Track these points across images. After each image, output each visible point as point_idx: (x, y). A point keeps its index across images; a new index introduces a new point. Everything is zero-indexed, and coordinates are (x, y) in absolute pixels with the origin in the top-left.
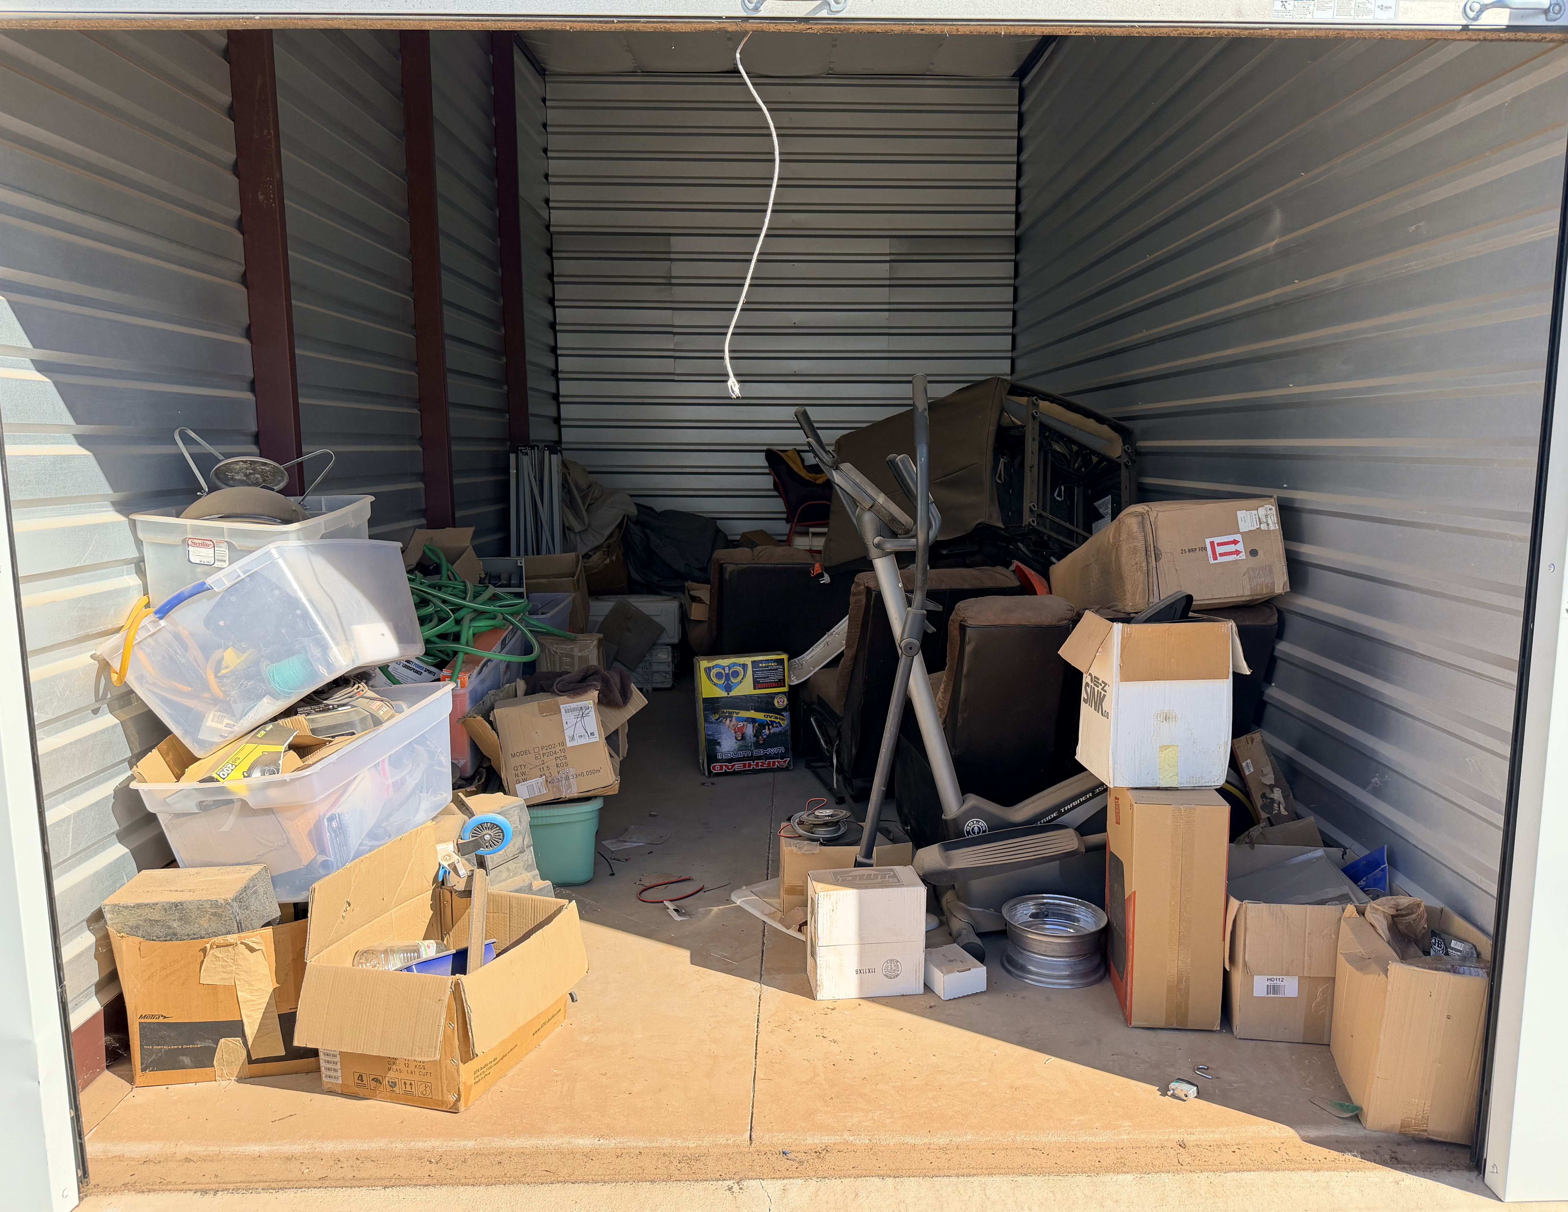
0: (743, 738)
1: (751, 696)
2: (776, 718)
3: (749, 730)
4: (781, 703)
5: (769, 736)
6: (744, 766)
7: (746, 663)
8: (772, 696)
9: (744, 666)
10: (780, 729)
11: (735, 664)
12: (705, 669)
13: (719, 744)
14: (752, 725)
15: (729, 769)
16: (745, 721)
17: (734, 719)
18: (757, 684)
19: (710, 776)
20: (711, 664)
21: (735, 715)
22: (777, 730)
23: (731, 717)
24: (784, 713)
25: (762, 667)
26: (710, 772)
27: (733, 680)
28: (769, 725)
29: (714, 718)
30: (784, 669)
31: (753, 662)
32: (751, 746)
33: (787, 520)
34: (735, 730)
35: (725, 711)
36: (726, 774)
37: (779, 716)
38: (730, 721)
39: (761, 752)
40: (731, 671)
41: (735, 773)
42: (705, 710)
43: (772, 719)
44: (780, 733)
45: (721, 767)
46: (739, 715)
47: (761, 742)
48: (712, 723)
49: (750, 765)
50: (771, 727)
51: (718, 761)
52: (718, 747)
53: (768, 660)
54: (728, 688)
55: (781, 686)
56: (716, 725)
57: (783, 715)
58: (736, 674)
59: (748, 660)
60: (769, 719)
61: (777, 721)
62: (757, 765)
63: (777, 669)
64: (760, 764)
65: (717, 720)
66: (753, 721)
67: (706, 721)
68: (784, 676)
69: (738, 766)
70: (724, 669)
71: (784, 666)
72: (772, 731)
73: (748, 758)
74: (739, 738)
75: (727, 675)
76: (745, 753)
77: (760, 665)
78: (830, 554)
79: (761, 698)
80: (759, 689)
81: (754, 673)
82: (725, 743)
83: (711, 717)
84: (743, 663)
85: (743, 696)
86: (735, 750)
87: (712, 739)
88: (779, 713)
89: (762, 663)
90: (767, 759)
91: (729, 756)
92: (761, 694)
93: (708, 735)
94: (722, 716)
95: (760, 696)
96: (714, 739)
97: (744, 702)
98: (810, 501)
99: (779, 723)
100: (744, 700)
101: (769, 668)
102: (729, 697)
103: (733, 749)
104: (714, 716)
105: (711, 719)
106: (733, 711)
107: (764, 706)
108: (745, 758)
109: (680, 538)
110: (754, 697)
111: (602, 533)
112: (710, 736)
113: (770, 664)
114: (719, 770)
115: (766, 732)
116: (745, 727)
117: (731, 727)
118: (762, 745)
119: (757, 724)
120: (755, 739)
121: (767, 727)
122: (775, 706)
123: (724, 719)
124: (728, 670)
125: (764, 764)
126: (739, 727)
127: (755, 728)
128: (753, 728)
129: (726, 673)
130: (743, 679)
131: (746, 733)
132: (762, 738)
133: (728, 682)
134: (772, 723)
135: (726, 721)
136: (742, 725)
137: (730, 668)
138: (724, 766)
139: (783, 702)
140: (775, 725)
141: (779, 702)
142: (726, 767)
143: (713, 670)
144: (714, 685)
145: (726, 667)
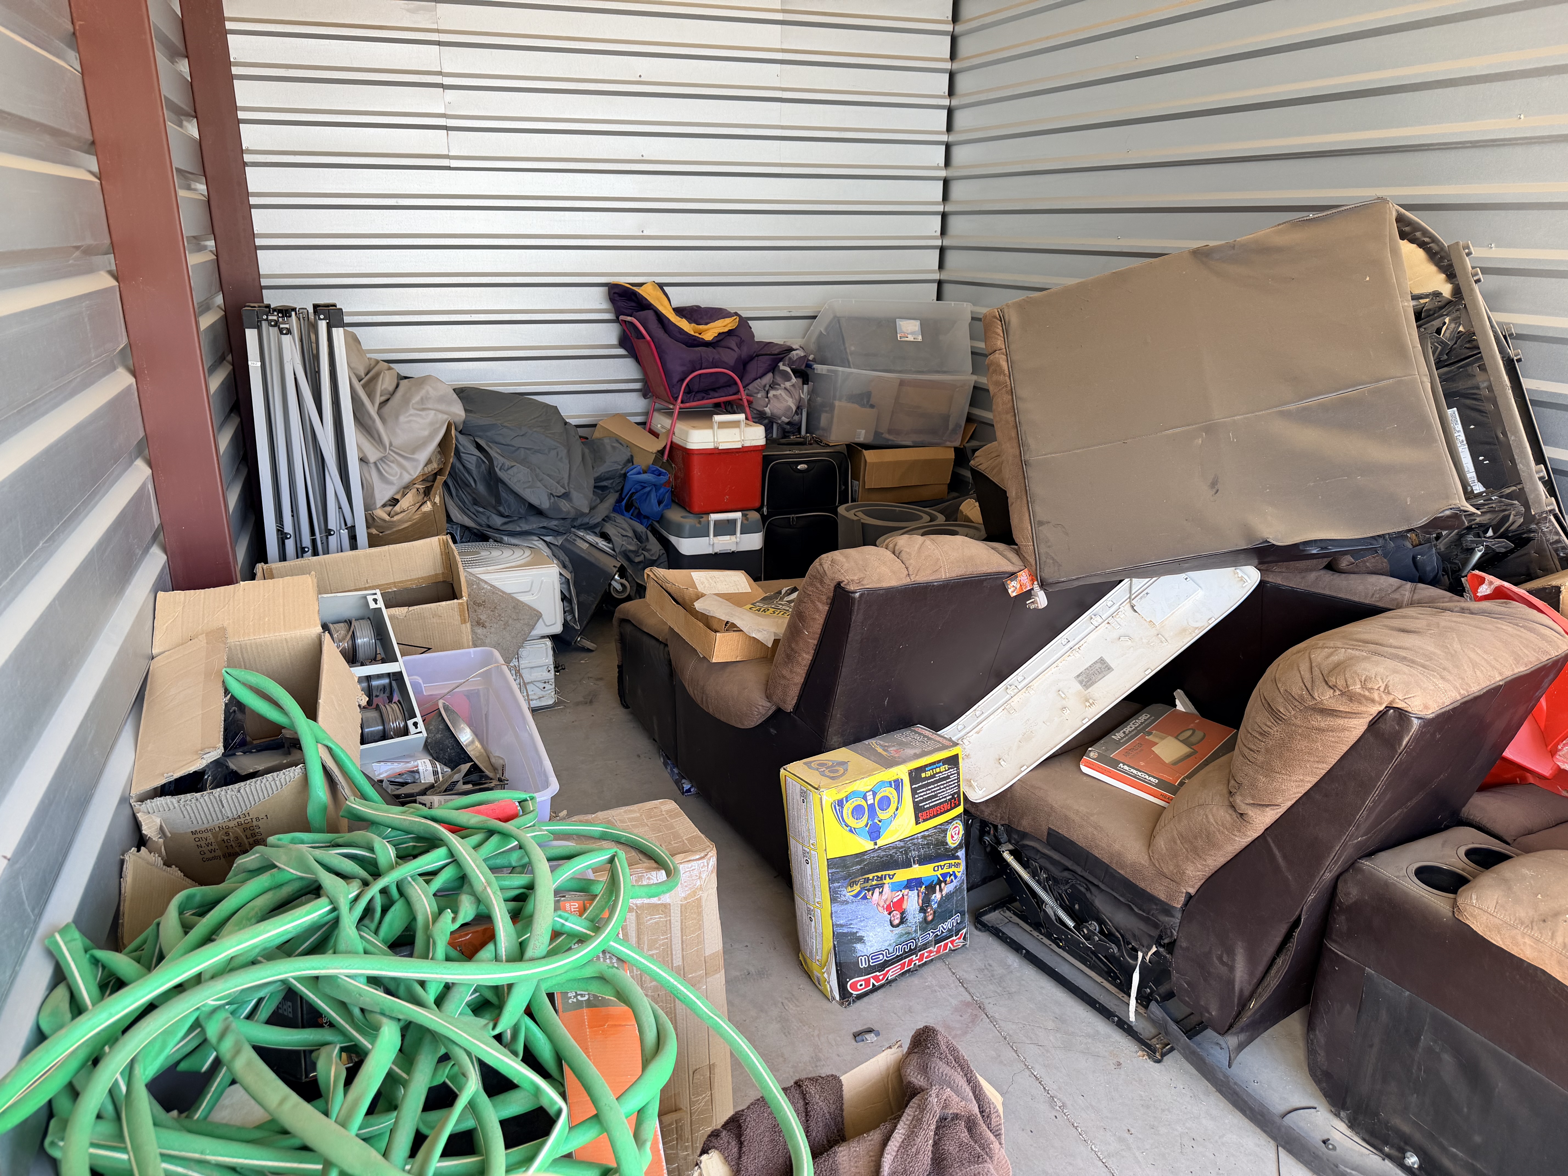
0: (903, 920)
1: (912, 838)
2: (950, 866)
3: (912, 902)
4: (955, 837)
5: (940, 904)
7: (900, 776)
8: (942, 829)
9: (897, 785)
11: (882, 784)
12: (833, 805)
13: (860, 940)
16: (906, 887)
17: (886, 889)
18: (920, 813)
19: (847, 1005)
21: (888, 881)
23: (881, 886)
24: (959, 853)
25: (926, 778)
28: (939, 883)
29: (848, 893)
30: (958, 774)
31: (911, 773)
32: (916, 931)
33: (646, 393)
34: (888, 908)
35: (871, 876)
36: (875, 989)
37: (953, 862)
38: (881, 893)
39: (930, 935)
40: (877, 798)
41: (888, 983)
42: (831, 881)
43: (945, 871)
47: (930, 918)
48: (846, 902)
50: (943, 885)
51: (862, 972)
52: (859, 946)
53: (934, 763)
55: (955, 806)
56: (854, 906)
57: (957, 858)
58: (885, 803)
59: (903, 772)
60: (940, 872)
63: (948, 777)
64: (926, 954)
67: (833, 900)
68: (959, 786)
70: (865, 798)
71: (958, 768)
72: (944, 893)
73: (910, 952)
74: (897, 922)
75: (871, 807)
76: (907, 944)
77: (923, 775)
78: (1053, 555)
79: (929, 836)
80: (925, 820)
81: (914, 792)
82: (871, 934)
83: (844, 893)
84: (895, 778)
85: (900, 841)
86: (890, 945)
87: (845, 930)
88: (951, 854)
89: (925, 771)
90: (937, 942)
91: (881, 956)
92: (927, 830)
93: (838, 925)
94: (866, 885)
95: (926, 833)
96: (849, 930)
97: (901, 852)
98: (700, 369)
99: (954, 872)
100: (902, 847)
101: (937, 777)
102: (876, 847)
103: (887, 944)
104: (850, 889)
105: (845, 896)
106: (884, 873)
107: (932, 851)
108: (907, 952)
109: (517, 442)
110: (917, 838)
111: (415, 456)
112: (842, 926)
113: (938, 770)
114: (863, 986)
115: (937, 896)
116: (906, 897)
117: (882, 903)
118: (932, 920)
119: (924, 887)
120: (922, 915)
121: (938, 887)
122: (947, 844)
123: (869, 890)
124: (872, 797)
125: (931, 952)
126: (895, 900)
127: (920, 894)
128: (918, 896)
129: (869, 803)
130: (897, 809)
131: (908, 908)
132: (932, 908)
133: (873, 820)
134: (944, 875)
135: (872, 895)
136: (901, 896)
137: (874, 794)
138: (872, 977)
139: (957, 832)
140: (948, 879)
141: (953, 834)
142: (874, 978)
143: (847, 801)
144: (851, 831)
145: (869, 791)
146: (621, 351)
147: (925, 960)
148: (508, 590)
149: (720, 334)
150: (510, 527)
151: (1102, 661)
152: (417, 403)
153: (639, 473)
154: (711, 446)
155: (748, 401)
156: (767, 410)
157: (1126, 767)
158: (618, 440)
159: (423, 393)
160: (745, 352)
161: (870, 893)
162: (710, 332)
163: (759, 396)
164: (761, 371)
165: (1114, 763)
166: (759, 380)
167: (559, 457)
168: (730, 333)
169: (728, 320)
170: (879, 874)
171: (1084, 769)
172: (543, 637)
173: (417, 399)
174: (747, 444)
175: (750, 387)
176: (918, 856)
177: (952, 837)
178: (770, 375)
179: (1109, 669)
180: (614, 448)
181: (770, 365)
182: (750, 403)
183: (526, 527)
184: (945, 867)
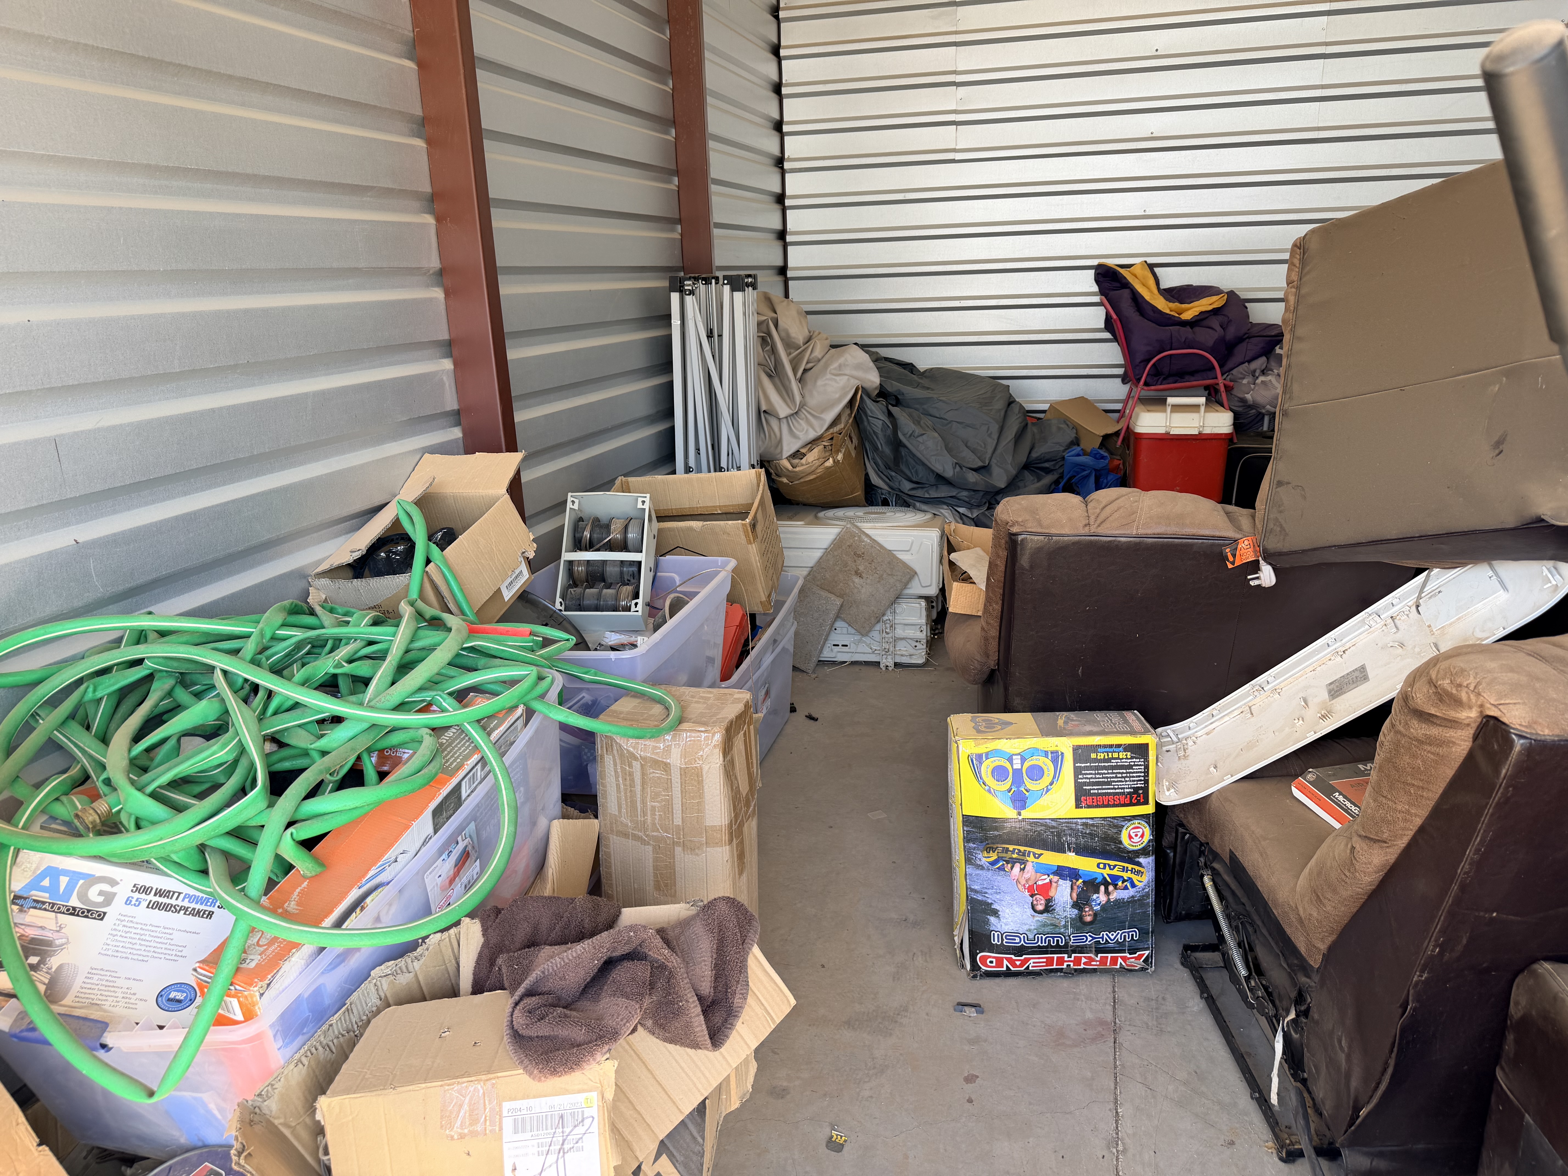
0: (1048, 908)
1: (1069, 821)
2: (1124, 869)
3: (1064, 893)
4: (1136, 839)
5: (1104, 908)
6: (1050, 961)
7: (1061, 749)
8: (1117, 824)
9: (1056, 758)
10: (1131, 892)
11: (1034, 751)
12: (970, 758)
13: (995, 913)
14: (1068, 883)
15: (1015, 966)
16: (1055, 873)
17: (1029, 867)
18: (1082, 797)
19: (975, 977)
20: (982, 749)
21: (1031, 858)
22: (1124, 895)
23: (1024, 863)
24: (1142, 860)
25: (1096, 760)
26: (975, 966)
27: (1029, 784)
28: (1106, 884)
29: (984, 858)
30: (1147, 767)
31: (1076, 749)
32: (1065, 926)
33: (1125, 379)
34: (1030, 889)
35: (1011, 848)
36: (1009, 974)
37: (1130, 866)
38: (1023, 870)
39: (1089, 939)
40: (1027, 765)
41: (1028, 973)
42: (967, 840)
43: (1115, 872)
44: (1132, 901)
45: (1000, 962)
46: (1041, 860)
47: (1088, 919)
48: (981, 867)
49: (1061, 961)
50: (1111, 888)
51: (992, 948)
52: (992, 919)
53: (1111, 746)
54: (1020, 801)
55: (1138, 803)
56: (990, 874)
57: (1139, 864)
58: (1036, 773)
59: (1065, 745)
60: (1107, 872)
61: (1126, 875)
62: (1077, 961)
63: (1130, 767)
64: (1084, 960)
65: (993, 863)
66: (1072, 874)
67: (969, 860)
68: (1146, 782)
69: (1035, 962)
70: (1010, 760)
71: (1146, 760)
72: (1113, 897)
73: (1059, 949)
74: (1040, 907)
75: (1017, 773)
76: (1053, 938)
77: (1093, 756)
78: (1283, 522)
79: (1093, 825)
80: (1089, 807)
81: (1077, 771)
82: (1007, 911)
83: (979, 856)
84: (1054, 749)
85: (1052, 820)
86: (1030, 930)
87: (980, 898)
88: (1130, 857)
89: (1097, 752)
90: (1098, 951)
91: (1017, 940)
92: (1092, 818)
93: (973, 890)
94: (1004, 855)
95: (1090, 822)
96: (984, 899)
97: (1052, 832)
98: (1171, 349)
99: (1129, 878)
100: (1053, 827)
101: (1114, 763)
102: (1020, 818)
103: (1026, 927)
104: (986, 854)
105: (980, 860)
106: (1028, 849)
107: (1096, 843)
108: (1052, 947)
109: (949, 416)
110: (1076, 823)
111: (822, 416)
112: (976, 891)
113: (1115, 755)
114: (994, 964)
115: (1101, 897)
116: (1054, 885)
117: (1023, 882)
118: (1091, 923)
119: (1080, 881)
120: (1076, 911)
121: (1102, 888)
122: (1121, 842)
123: (1008, 862)
124: (1019, 761)
125: (1092, 960)
126: (1040, 883)
127: (1075, 887)
128: (1072, 888)
129: (1015, 767)
130: (1051, 784)
131: (1056, 897)
132: (1091, 909)
133: (1018, 787)
134: (1115, 878)
135: (1012, 868)
136: (1047, 881)
137: (1023, 760)
138: (1006, 958)
139: (1140, 834)
140: (1120, 883)
141: (1133, 835)
142: (1009, 960)
143: (987, 758)
144: (989, 791)
145: (1016, 755)
146: (1107, 335)
147: (1082, 966)
148: (889, 547)
149: (1202, 313)
150: (918, 493)
151: (1362, 669)
152: (835, 369)
153: (1078, 455)
154: (1162, 431)
155: (1225, 386)
156: (1248, 397)
157: (1341, 798)
158: (1066, 421)
159: (841, 360)
160: (1231, 333)
161: (1009, 865)
162: (1190, 311)
163: (1245, 381)
164: (1250, 354)
165: (1329, 791)
166: (1246, 364)
167: (989, 432)
168: (1216, 312)
169: (1215, 298)
170: (1022, 848)
171: (1296, 792)
172: (921, 597)
173: (835, 365)
174: (1207, 431)
175: (1234, 372)
176: (1076, 844)
177: (1130, 837)
178: (1263, 359)
179: (1365, 678)
180: (1059, 429)
181: (1263, 348)
182: (1228, 389)
183: (934, 494)
184: (1117, 868)
